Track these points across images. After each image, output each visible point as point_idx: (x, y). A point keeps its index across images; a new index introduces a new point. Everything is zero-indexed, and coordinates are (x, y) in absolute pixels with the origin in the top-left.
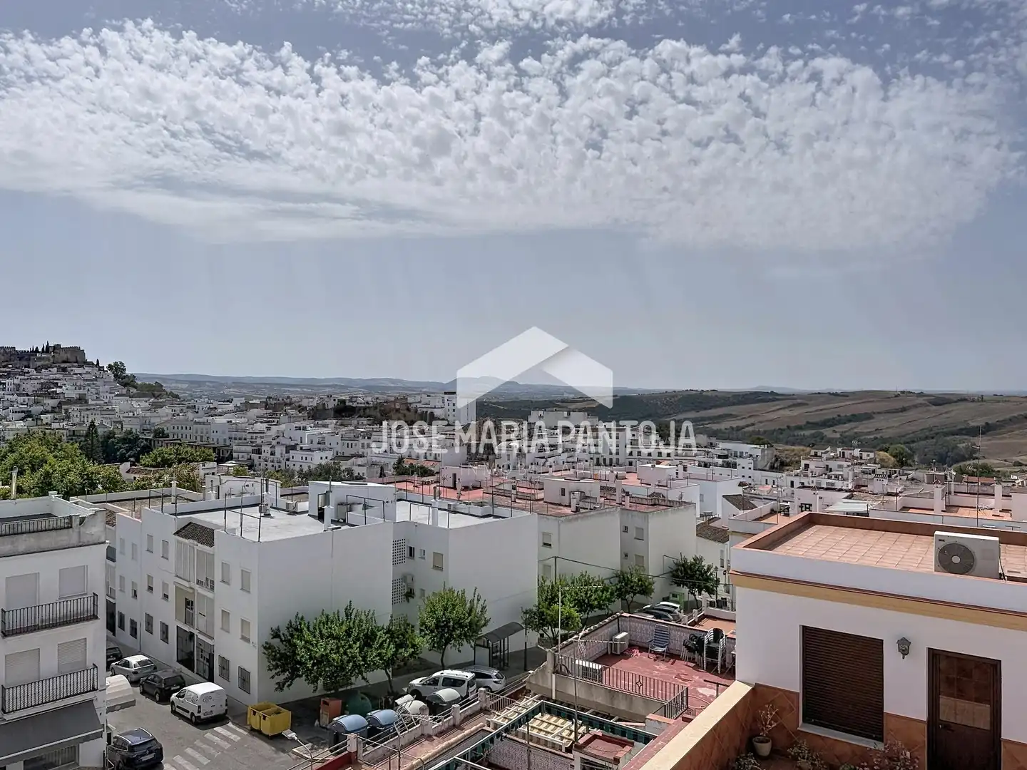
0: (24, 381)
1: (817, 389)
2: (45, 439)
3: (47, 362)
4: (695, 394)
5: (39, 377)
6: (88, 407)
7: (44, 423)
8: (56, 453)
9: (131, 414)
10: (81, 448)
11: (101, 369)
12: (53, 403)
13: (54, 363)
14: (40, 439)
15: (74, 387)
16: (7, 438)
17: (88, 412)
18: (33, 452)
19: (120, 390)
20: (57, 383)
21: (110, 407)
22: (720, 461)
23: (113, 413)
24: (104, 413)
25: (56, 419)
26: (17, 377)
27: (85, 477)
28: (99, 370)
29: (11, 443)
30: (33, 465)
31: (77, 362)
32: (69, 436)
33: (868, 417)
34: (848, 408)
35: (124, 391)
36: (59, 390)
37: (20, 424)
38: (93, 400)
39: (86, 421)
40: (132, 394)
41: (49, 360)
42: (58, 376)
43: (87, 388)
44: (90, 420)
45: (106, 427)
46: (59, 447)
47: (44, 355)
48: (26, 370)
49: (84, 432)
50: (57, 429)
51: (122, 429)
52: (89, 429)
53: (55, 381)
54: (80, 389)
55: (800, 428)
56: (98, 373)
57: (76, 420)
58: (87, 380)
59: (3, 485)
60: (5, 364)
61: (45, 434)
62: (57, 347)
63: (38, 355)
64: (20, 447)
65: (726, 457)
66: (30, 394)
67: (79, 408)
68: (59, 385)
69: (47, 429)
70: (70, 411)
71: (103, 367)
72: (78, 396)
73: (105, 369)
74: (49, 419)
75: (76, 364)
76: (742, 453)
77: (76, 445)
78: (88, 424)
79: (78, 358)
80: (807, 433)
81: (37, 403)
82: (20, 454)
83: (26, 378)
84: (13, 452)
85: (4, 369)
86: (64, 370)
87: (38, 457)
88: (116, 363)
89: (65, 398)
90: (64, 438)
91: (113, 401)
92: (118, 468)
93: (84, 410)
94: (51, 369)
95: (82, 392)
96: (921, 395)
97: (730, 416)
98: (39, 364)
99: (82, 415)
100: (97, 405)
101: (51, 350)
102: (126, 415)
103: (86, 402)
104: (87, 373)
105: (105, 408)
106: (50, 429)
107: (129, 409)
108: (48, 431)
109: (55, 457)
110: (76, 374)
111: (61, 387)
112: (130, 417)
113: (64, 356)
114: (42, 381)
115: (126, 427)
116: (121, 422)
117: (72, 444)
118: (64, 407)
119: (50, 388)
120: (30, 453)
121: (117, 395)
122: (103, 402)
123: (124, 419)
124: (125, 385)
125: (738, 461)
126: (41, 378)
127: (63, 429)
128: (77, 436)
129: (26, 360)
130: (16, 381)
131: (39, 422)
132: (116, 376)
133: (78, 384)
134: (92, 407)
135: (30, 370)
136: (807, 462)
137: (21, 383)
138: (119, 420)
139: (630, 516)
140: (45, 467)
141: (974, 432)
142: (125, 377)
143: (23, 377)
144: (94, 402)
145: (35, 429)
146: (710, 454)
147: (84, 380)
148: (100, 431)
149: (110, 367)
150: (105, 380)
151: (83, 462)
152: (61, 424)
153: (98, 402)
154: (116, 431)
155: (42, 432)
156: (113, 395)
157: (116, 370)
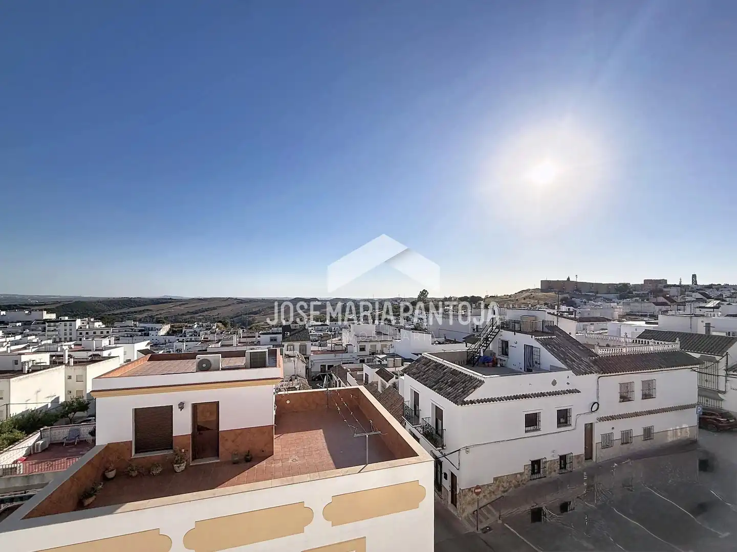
1: (193, 297)
4: (127, 300)
22: (140, 333)
33: (214, 309)
34: (206, 305)
55: (183, 315)
65: (143, 330)
76: (152, 328)
80: (188, 317)
96: (236, 299)
97: (148, 310)
125: (150, 332)
136: (186, 330)
139: (73, 370)
141: (255, 313)
146: (134, 330)
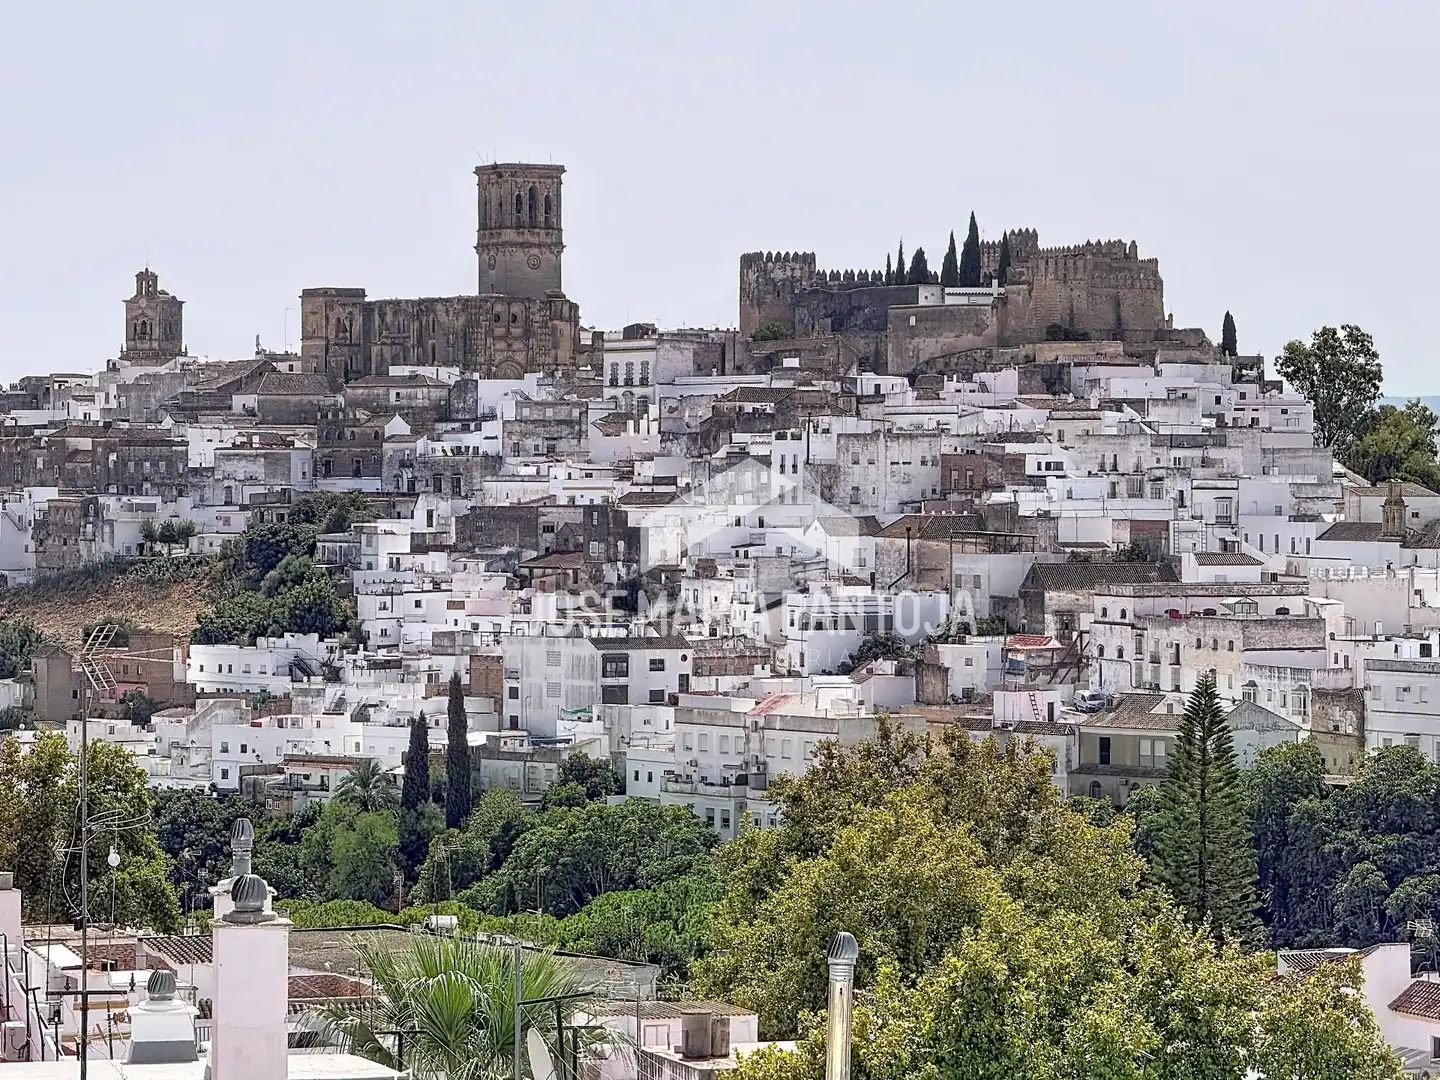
0: (856, 447)
2: (962, 777)
3: (969, 339)
5: (930, 423)
6: (1179, 604)
7: (956, 686)
8: (1020, 866)
9: (1410, 650)
10: (1144, 844)
11: (1245, 370)
12: (1000, 571)
13: (1003, 342)
14: (938, 781)
15: (1103, 484)
16: (776, 769)
17: (1178, 633)
18: (904, 855)
19: (1351, 500)
20: (1019, 460)
21: (1296, 605)
23: (1308, 638)
24: (1262, 635)
25: (1014, 669)
26: (825, 421)
27: (1176, 1019)
28: (1237, 378)
29: (796, 799)
30: (903, 929)
31: (1118, 333)
32: (1082, 770)
35: (1372, 506)
36: (1029, 503)
37: (837, 697)
38: (1204, 559)
39: (1166, 684)
40: (1415, 525)
41: (979, 328)
42: (1027, 416)
43: (1174, 485)
44: (1190, 684)
45: (1275, 724)
46: (1034, 838)
47: (956, 297)
48: (867, 382)
49: (1161, 750)
50: (1025, 727)
51: (1362, 741)
52: (1188, 739)
53: (1011, 448)
54: (1136, 492)
56: (1231, 397)
57: (1114, 677)
58: (1175, 442)
59: (762, 1037)
60: (769, 348)
61: (961, 756)
62: (1019, 248)
63: (926, 296)
64: (845, 822)
66: (887, 520)
67: (1129, 605)
68: (1031, 469)
69: (969, 724)
70: (1085, 621)
71: (1258, 361)
72: (1125, 536)
73: (1271, 374)
74: (982, 664)
75: (1118, 347)
77: (1123, 828)
78: (1180, 703)
79: (1127, 312)
81: (918, 573)
82: (845, 866)
83: (866, 427)
84: (808, 849)
85: (762, 381)
86: (1054, 381)
87: (928, 887)
88: (1327, 336)
89: (1059, 546)
90: (1059, 781)
91: (1312, 568)
92: (1355, 977)
93: (1156, 619)
94: (984, 376)
95: (1148, 509)
98: (929, 346)
99: (1149, 647)
100: (1221, 589)
101: (989, 265)
102: (1384, 651)
103: (1170, 571)
104: (1177, 397)
105: (1268, 606)
106: (986, 725)
107: (1398, 620)
108: (978, 739)
109: (1016, 887)
110: (1117, 405)
111: (1037, 482)
112: (1406, 667)
113: (1054, 296)
114: (946, 446)
115: (1385, 729)
116: (1352, 698)
117: (1098, 822)
118: (1055, 598)
119: (987, 486)
120: (892, 860)
121: (1336, 532)
122: (1251, 574)
123: (1377, 678)
124: (1377, 469)
126: (941, 431)
127: (1051, 725)
128: (1126, 771)
129: (867, 324)
130: (823, 449)
131: (933, 686)
132: (1326, 414)
133: (1127, 464)
134: (1201, 604)
135: (887, 382)
137: (845, 461)
138: (1342, 681)
140: (968, 944)
142: (1373, 421)
143: (850, 424)
144: (1208, 574)
145: (916, 724)
147: (1159, 441)
148: (1247, 743)
149: (1295, 361)
150: (1270, 441)
151: (1165, 933)
152: (1043, 698)
153: (1233, 573)
154: (1329, 750)
155: (948, 739)
156: (1311, 530)
157: (1328, 375)
